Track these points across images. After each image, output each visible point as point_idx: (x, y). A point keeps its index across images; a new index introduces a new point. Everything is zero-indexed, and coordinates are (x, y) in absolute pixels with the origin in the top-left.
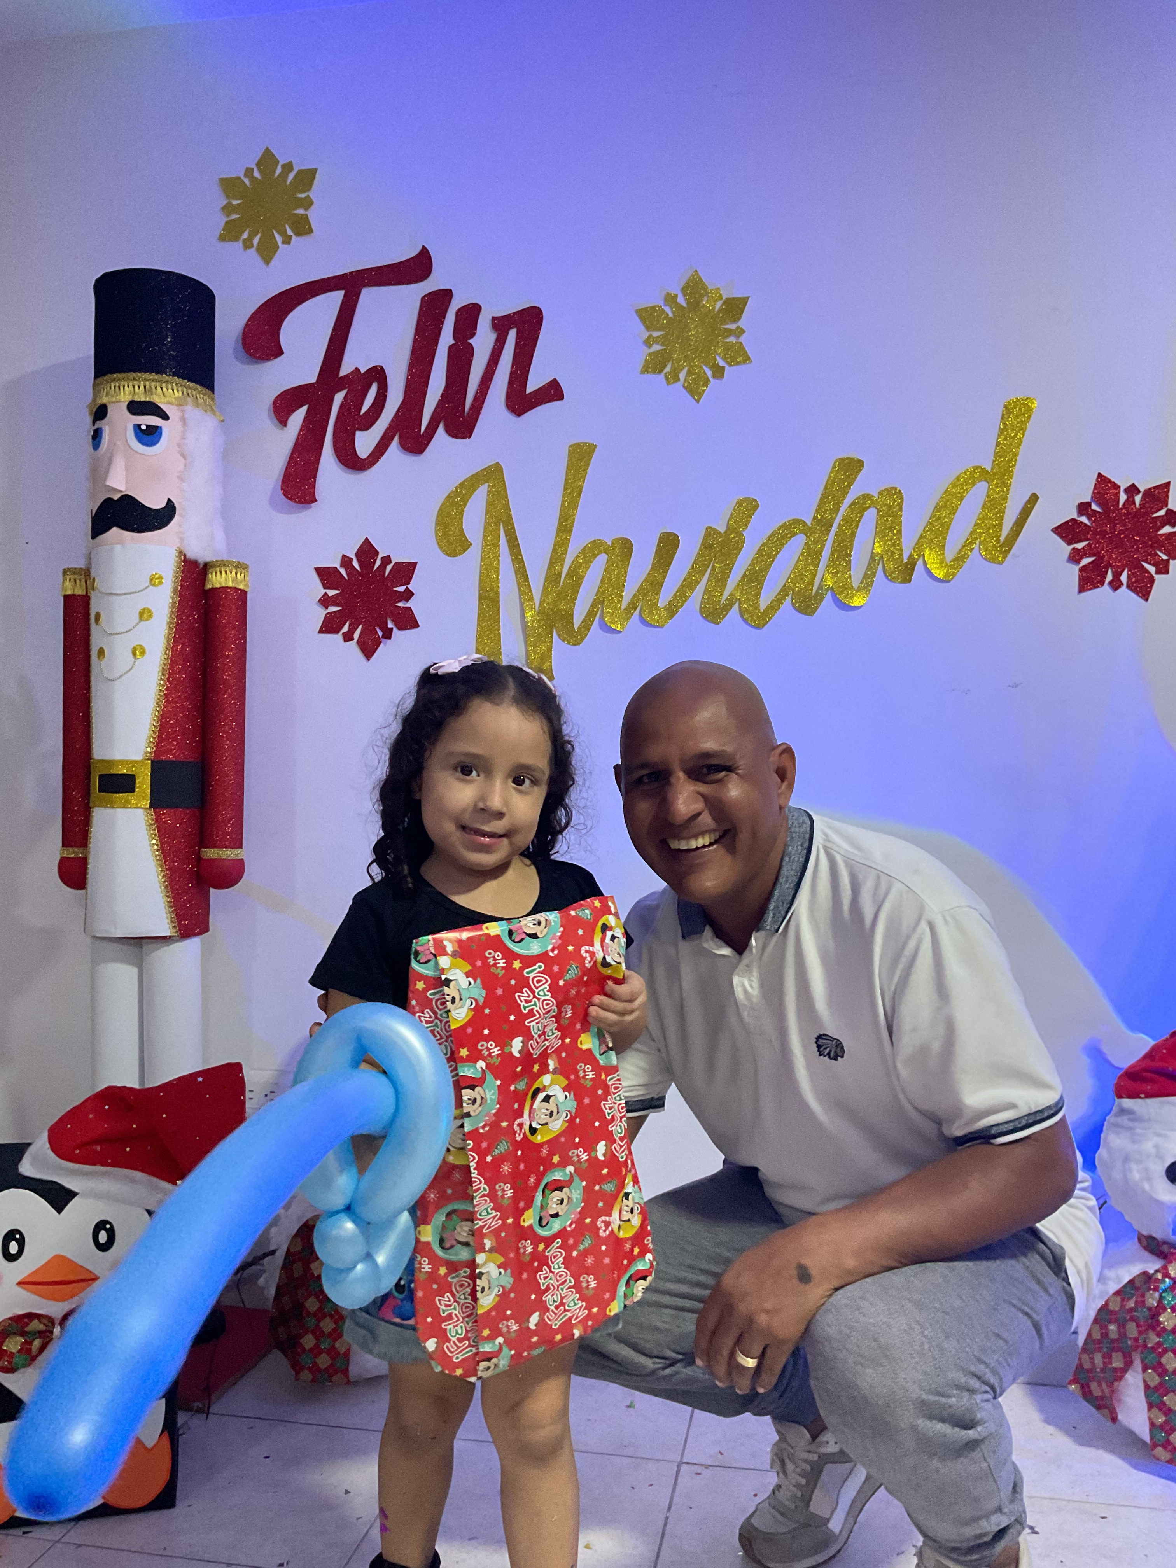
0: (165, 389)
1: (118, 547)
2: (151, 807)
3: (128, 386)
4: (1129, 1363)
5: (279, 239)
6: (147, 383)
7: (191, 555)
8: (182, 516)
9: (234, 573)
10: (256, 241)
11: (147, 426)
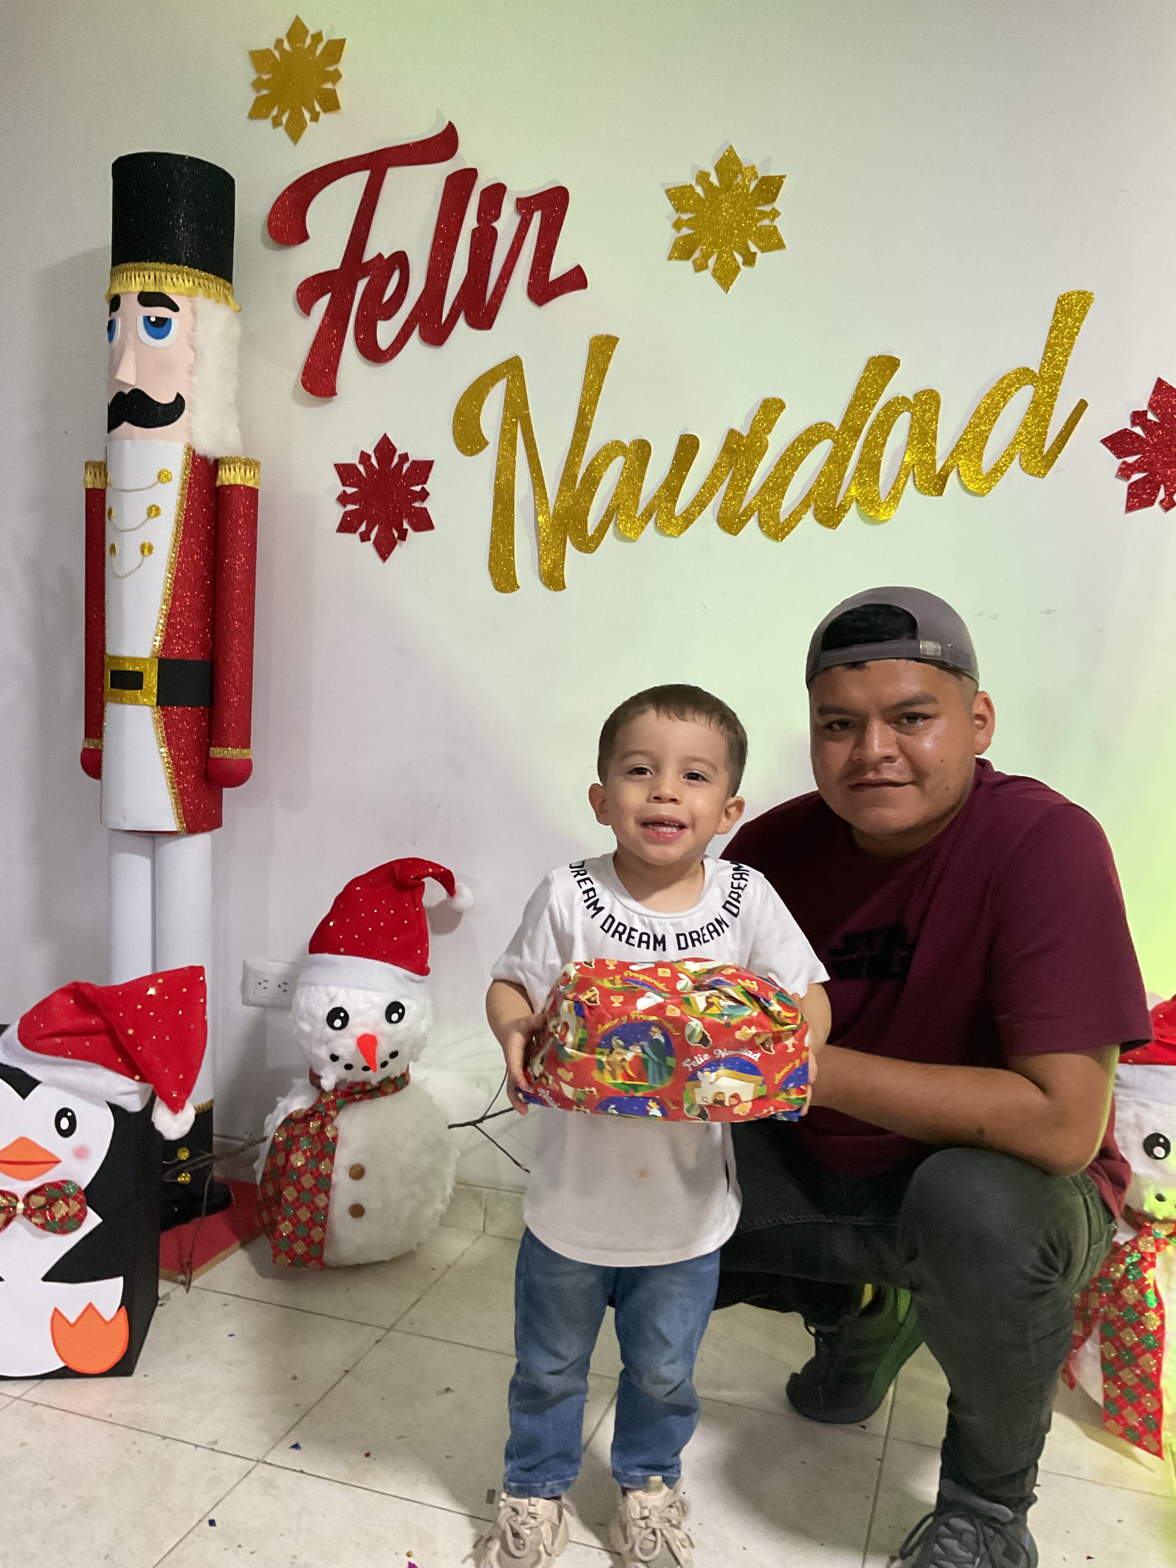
0: (175, 280)
1: (128, 443)
2: (157, 705)
3: (139, 277)
4: (1088, 1333)
5: (307, 115)
6: (157, 273)
7: (200, 451)
8: (191, 411)
9: (243, 471)
10: (284, 119)
11: (157, 318)
